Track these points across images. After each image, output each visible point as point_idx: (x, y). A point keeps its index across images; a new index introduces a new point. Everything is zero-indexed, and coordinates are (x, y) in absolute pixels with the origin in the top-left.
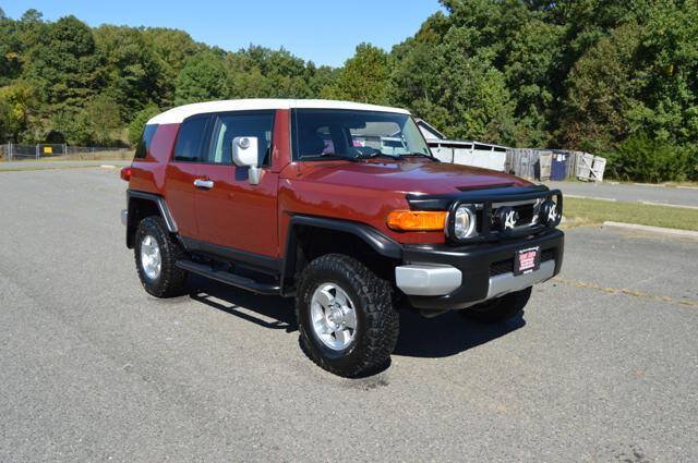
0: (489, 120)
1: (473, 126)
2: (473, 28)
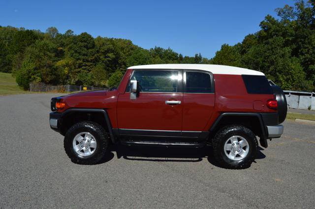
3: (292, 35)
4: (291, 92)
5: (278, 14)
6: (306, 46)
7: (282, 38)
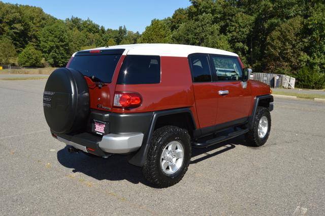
3: (220, 13)
4: (219, 69)
6: (233, 24)
7: (211, 15)
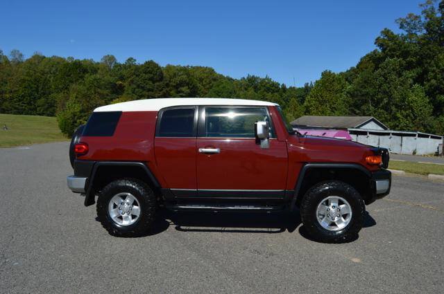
0: (416, 117)
1: (403, 122)
2: (401, 59)
4: (393, 132)
5: (400, 26)
